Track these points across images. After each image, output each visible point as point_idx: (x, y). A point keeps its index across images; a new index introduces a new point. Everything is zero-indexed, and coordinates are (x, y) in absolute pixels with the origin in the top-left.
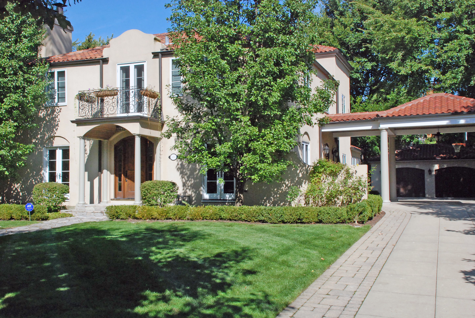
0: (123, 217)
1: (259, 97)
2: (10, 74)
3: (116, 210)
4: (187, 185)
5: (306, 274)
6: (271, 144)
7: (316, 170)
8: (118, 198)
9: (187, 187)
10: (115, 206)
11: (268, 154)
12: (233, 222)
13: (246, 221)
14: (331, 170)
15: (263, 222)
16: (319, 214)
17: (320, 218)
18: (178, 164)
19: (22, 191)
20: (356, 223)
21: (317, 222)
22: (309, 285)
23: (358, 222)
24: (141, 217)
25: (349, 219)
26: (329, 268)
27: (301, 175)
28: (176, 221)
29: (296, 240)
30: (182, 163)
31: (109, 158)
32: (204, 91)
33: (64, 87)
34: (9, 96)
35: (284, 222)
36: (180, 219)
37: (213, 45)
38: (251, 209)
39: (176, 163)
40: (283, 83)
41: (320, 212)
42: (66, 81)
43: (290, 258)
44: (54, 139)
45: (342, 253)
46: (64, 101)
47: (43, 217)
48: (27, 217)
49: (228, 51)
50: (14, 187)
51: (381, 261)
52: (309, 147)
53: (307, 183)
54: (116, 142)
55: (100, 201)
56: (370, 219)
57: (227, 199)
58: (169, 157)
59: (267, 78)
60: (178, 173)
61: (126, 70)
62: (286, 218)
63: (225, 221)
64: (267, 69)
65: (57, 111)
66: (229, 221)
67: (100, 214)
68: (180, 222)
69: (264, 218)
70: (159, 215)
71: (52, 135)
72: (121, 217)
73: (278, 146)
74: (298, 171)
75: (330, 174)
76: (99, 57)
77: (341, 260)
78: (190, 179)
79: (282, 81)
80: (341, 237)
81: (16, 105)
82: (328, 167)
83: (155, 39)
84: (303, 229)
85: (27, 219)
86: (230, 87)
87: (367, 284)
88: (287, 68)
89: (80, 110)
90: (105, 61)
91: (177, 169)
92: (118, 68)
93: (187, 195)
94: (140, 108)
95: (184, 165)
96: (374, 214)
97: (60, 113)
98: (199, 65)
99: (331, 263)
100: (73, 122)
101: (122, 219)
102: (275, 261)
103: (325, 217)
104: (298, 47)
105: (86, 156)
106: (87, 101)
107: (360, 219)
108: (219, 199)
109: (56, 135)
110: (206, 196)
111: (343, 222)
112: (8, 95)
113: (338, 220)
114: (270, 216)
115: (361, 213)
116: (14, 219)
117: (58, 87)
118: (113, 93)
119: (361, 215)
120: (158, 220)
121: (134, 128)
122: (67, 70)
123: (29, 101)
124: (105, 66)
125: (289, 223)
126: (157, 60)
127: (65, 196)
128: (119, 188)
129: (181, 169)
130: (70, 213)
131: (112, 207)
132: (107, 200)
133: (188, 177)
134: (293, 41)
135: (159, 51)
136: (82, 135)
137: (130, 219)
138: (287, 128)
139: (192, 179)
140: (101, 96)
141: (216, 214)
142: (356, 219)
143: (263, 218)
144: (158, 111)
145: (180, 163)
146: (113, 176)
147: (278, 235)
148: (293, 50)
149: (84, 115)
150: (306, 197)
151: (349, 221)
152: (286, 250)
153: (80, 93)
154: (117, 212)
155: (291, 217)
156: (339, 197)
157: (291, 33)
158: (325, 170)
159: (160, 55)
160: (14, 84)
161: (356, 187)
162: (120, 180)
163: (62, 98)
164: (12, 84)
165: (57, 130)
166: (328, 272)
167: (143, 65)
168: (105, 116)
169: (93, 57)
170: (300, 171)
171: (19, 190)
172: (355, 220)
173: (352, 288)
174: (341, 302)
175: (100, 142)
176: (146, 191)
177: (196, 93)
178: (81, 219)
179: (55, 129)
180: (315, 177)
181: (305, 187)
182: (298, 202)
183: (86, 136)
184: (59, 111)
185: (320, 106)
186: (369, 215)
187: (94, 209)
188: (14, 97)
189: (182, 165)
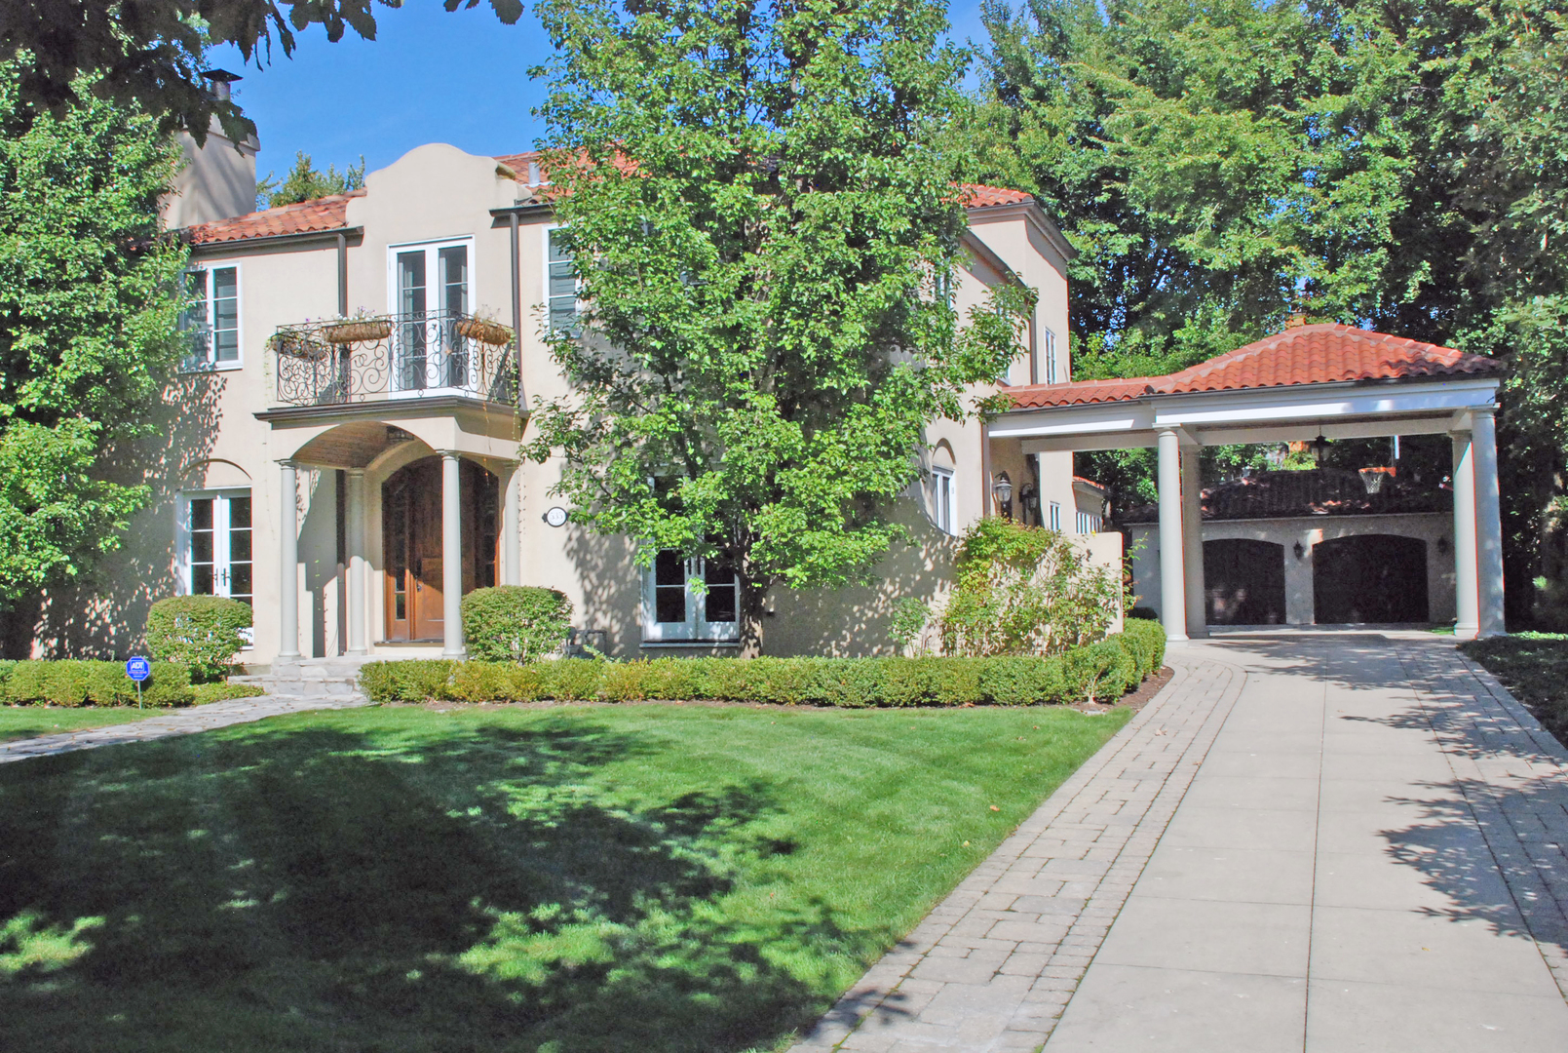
0: (413, 695)
1: (804, 338)
2: (78, 280)
3: (391, 674)
4: (596, 599)
5: (948, 851)
6: (840, 474)
7: (972, 550)
8: (394, 639)
9: (597, 605)
10: (387, 663)
11: (832, 504)
12: (733, 706)
13: (774, 701)
14: (1018, 549)
15: (823, 703)
16: (984, 678)
17: (986, 691)
18: (570, 539)
19: (115, 622)
20: (1091, 701)
21: (978, 703)
22: (956, 884)
23: (1095, 699)
24: (464, 694)
25: (1071, 691)
26: (1012, 834)
27: (929, 566)
28: (567, 704)
29: (916, 754)
30: (583, 534)
31: (368, 522)
32: (644, 322)
33: (234, 316)
34: (77, 344)
35: (881, 704)
36: (577, 698)
37: (669, 186)
38: (787, 668)
39: (562, 534)
40: (875, 294)
41: (986, 671)
42: (239, 297)
43: (900, 807)
44: (206, 469)
45: (1049, 790)
46: (235, 356)
47: (176, 698)
48: (133, 697)
49: (713, 205)
50: (93, 609)
51: (1162, 811)
52: (952, 483)
53: (947, 588)
54: (385, 476)
55: (343, 648)
56: (1131, 689)
57: (716, 637)
58: (545, 518)
59: (826, 281)
60: (572, 565)
61: (413, 263)
62: (887, 691)
63: (712, 704)
64: (827, 255)
65: (213, 386)
66: (721, 702)
67: (343, 687)
68: (578, 706)
69: (822, 691)
70: (518, 687)
71: (201, 455)
72: (404, 696)
73: (862, 480)
74: (922, 555)
75: (1014, 562)
76: (334, 226)
77: (1047, 810)
78: (606, 582)
79: (870, 291)
80: (1048, 743)
81: (97, 369)
82: (1009, 541)
83: (500, 171)
84: (938, 722)
85: (131, 703)
86: (720, 310)
87: (1121, 877)
88: (885, 251)
89: (282, 382)
90: (354, 236)
91: (568, 554)
92: (392, 256)
93: (596, 627)
94: (456, 375)
95: (587, 543)
96: (1140, 675)
97: (222, 393)
98: (628, 245)
99: (1018, 819)
100: (260, 416)
101: (408, 700)
102: (856, 816)
103: (999, 688)
104: (917, 191)
105: (301, 515)
106: (302, 355)
107: (1103, 690)
108: (691, 637)
109: (211, 456)
110: (654, 630)
111: (1053, 701)
112: (73, 341)
113: (1039, 695)
114: (840, 687)
115: (1104, 674)
116: (93, 703)
117: (217, 315)
118: (377, 331)
119: (1106, 680)
120: (513, 701)
121: (440, 435)
122: (241, 264)
123: (133, 359)
124: (351, 251)
125: (897, 705)
126: (506, 232)
127: (242, 636)
128: (398, 609)
129: (579, 553)
130: (257, 684)
131: (378, 665)
132: (363, 644)
133: (601, 577)
134: (902, 174)
135: (512, 205)
136: (289, 456)
137: (433, 701)
138: (887, 426)
139: (613, 583)
140: (343, 340)
141: (682, 684)
142: (1091, 692)
143: (820, 693)
144: (509, 380)
145: (576, 535)
146: (379, 576)
147: (867, 742)
148: (901, 199)
149: (293, 396)
150: (947, 629)
151: (1070, 698)
152: (890, 786)
153: (280, 330)
154: (393, 681)
155: (903, 689)
156: (1041, 627)
157: (896, 151)
158: (1000, 549)
159: (514, 216)
160: (90, 308)
161: (1089, 596)
162: (401, 586)
163: (228, 348)
164: (85, 309)
165: (213, 441)
166: (1011, 847)
167: (465, 247)
168: (355, 399)
169: (319, 227)
170: (929, 554)
171: (108, 620)
172: (1086, 694)
173: (1078, 889)
174: (1049, 931)
175: (341, 476)
176: (478, 618)
177: (621, 327)
178: (288, 702)
179: (208, 440)
180: (970, 569)
181: (941, 601)
182: (924, 643)
183: (300, 460)
184: (219, 385)
185: (984, 362)
186: (1128, 678)
187: (325, 673)
188: (92, 345)
189: (581, 540)
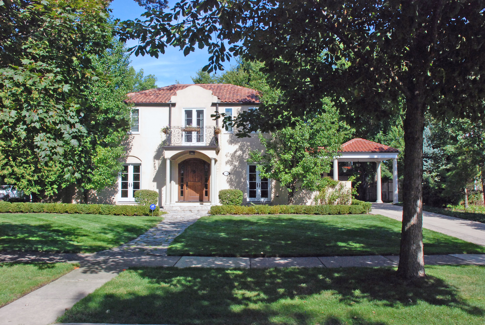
8: (185, 201)
19: (98, 195)
30: (231, 177)
31: (175, 173)
33: (138, 121)
39: (226, 178)
42: (140, 117)
44: (127, 158)
46: (138, 131)
50: (92, 192)
53: (316, 191)
54: (180, 162)
57: (263, 201)
58: (223, 173)
60: (228, 184)
61: (189, 113)
65: (130, 138)
71: (126, 155)
72: (222, 213)
76: (168, 102)
90: (174, 105)
91: (227, 182)
92: (183, 111)
95: (232, 179)
97: (133, 140)
105: (156, 171)
108: (256, 201)
109: (129, 155)
110: (248, 199)
121: (211, 154)
122: (140, 109)
124: (173, 108)
126: (215, 108)
128: (181, 194)
129: (230, 182)
132: (174, 202)
135: (217, 102)
137: (228, 214)
145: (229, 178)
146: (177, 186)
150: (316, 200)
156: (336, 199)
159: (217, 105)
162: (182, 188)
163: (136, 129)
165: (130, 152)
167: (203, 110)
168: (172, 145)
169: (163, 101)
171: (96, 195)
179: (128, 151)
181: (315, 194)
184: (132, 138)
189: (231, 179)
